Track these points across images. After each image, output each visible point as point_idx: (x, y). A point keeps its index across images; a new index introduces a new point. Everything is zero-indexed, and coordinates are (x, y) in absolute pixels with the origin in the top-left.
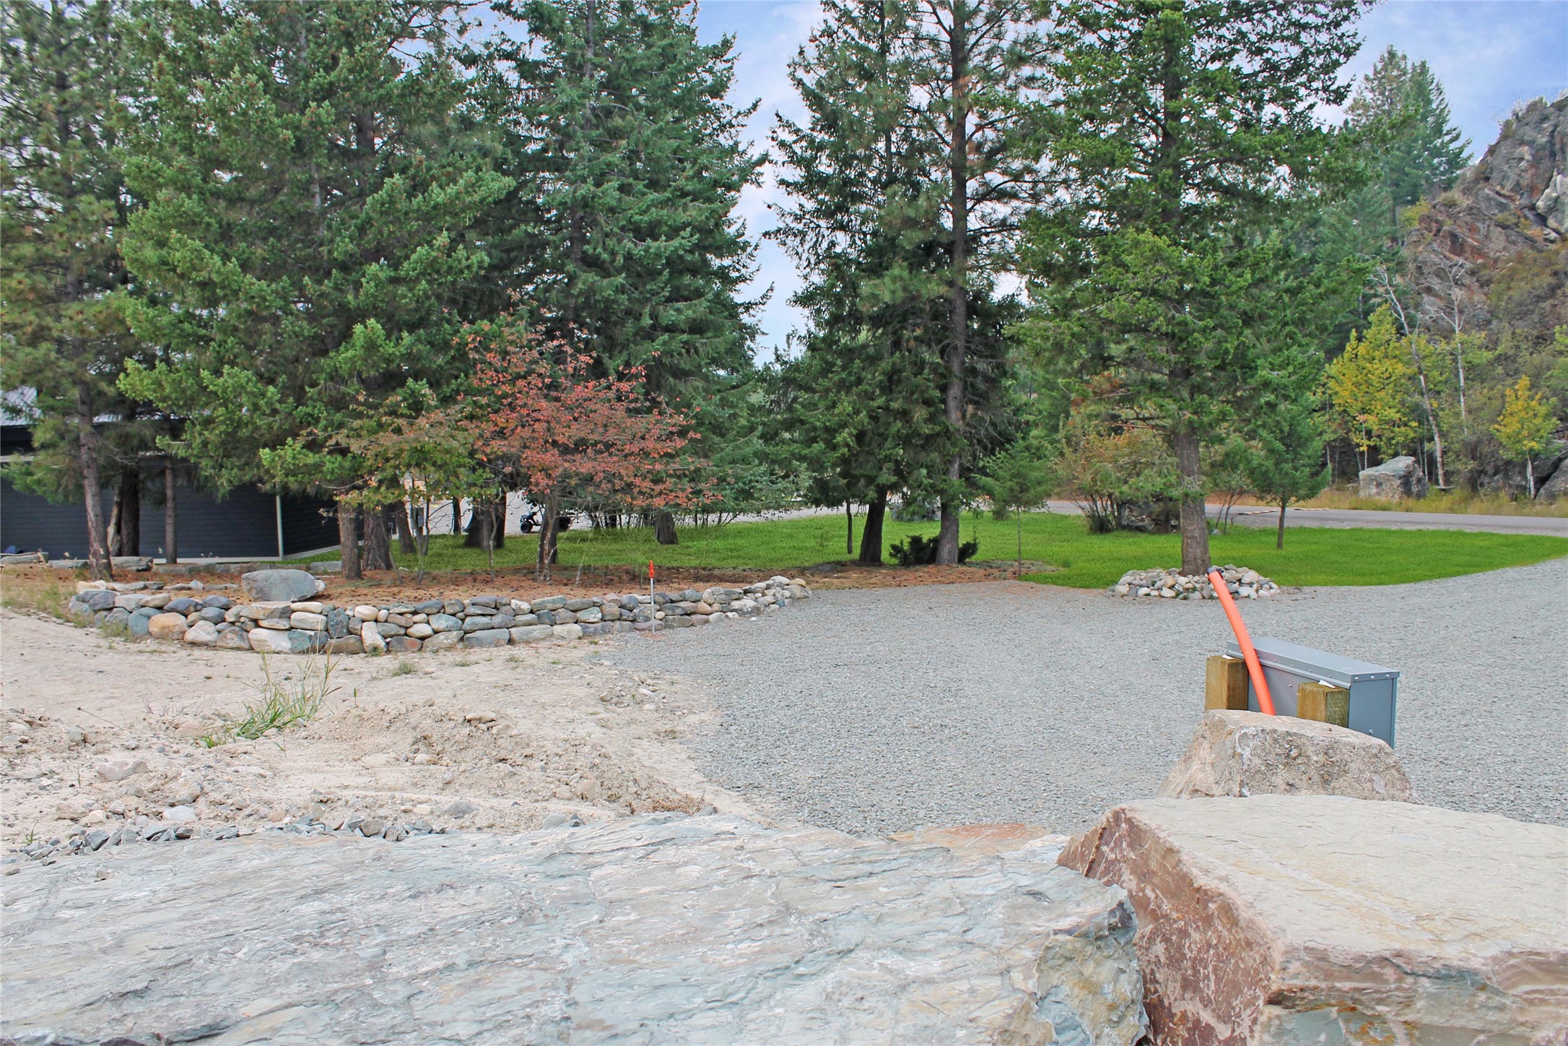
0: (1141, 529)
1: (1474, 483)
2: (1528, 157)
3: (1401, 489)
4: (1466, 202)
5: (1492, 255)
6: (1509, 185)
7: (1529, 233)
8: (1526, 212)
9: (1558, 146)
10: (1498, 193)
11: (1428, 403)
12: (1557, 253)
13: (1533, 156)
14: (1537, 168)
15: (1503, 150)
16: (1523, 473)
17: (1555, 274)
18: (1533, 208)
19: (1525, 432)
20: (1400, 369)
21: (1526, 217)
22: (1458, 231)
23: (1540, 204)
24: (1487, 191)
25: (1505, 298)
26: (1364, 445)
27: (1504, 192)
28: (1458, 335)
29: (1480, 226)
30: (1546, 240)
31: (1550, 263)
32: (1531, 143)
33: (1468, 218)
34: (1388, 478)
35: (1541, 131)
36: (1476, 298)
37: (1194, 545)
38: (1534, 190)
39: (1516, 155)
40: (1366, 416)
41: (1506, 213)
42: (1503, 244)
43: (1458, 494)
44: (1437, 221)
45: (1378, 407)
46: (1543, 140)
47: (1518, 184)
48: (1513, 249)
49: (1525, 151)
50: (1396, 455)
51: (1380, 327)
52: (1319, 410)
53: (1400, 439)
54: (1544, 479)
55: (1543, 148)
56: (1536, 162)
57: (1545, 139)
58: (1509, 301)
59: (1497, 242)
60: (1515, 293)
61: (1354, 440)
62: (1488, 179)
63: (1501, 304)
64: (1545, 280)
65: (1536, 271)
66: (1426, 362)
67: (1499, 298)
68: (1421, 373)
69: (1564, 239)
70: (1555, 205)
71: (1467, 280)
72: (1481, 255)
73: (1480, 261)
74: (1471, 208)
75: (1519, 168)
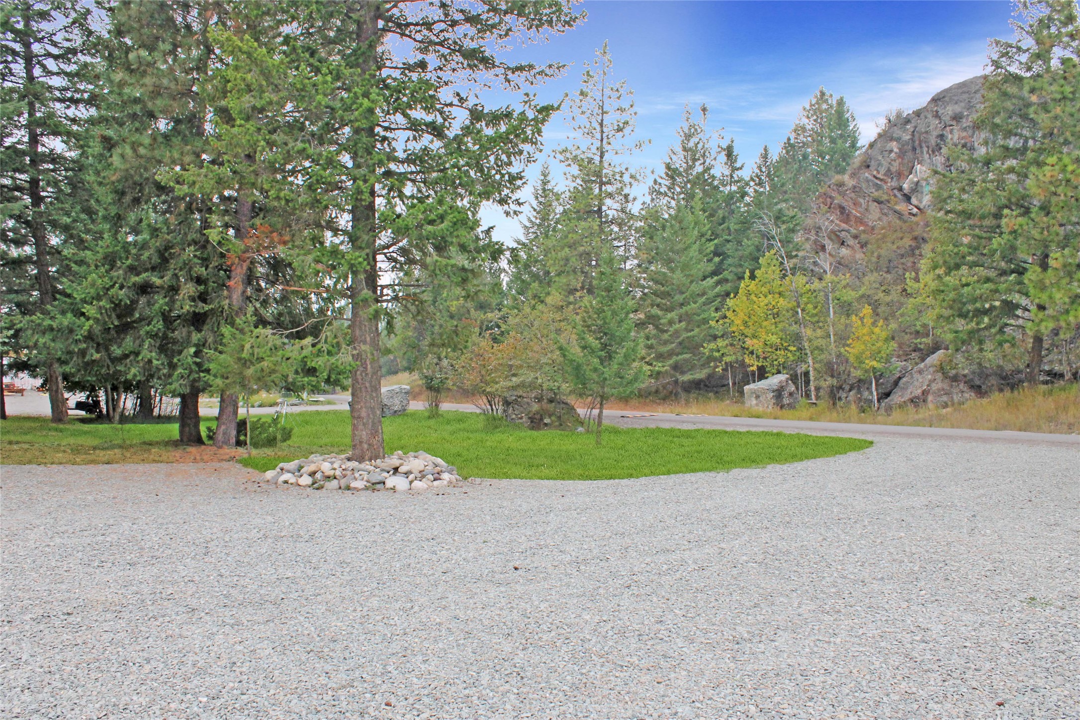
1: (834, 395)
2: (896, 150)
3: (773, 401)
4: (851, 183)
5: (870, 224)
6: (883, 170)
7: (897, 208)
8: (896, 191)
9: (917, 143)
10: (874, 176)
11: (803, 331)
12: (917, 224)
13: (900, 149)
14: (902, 159)
15: (879, 146)
16: (869, 389)
17: (915, 238)
18: (900, 189)
19: (868, 353)
20: (782, 302)
21: (895, 196)
22: (845, 204)
23: (905, 186)
24: (867, 175)
25: (876, 254)
26: (753, 365)
27: (879, 176)
28: (829, 277)
29: (862, 201)
30: (910, 214)
31: (911, 231)
32: (898, 140)
33: (853, 195)
34: (765, 391)
35: (905, 131)
36: (858, 256)
38: (900, 175)
39: (888, 148)
40: (755, 342)
41: (880, 192)
42: (878, 215)
43: (823, 404)
44: (831, 197)
45: (763, 334)
46: (907, 137)
47: (889, 170)
48: (885, 218)
49: (894, 146)
50: (779, 372)
51: (768, 267)
52: (722, 336)
53: (782, 360)
54: (887, 395)
55: (907, 143)
56: (902, 154)
57: (908, 137)
58: (879, 257)
59: (874, 213)
60: (883, 252)
61: (747, 360)
62: (868, 166)
63: (874, 259)
64: (907, 242)
65: (899, 235)
66: (803, 298)
67: (872, 256)
68: (798, 307)
69: (923, 214)
70: (916, 188)
71: (851, 242)
72: (862, 223)
73: (861, 228)
74: (855, 187)
75: (890, 158)
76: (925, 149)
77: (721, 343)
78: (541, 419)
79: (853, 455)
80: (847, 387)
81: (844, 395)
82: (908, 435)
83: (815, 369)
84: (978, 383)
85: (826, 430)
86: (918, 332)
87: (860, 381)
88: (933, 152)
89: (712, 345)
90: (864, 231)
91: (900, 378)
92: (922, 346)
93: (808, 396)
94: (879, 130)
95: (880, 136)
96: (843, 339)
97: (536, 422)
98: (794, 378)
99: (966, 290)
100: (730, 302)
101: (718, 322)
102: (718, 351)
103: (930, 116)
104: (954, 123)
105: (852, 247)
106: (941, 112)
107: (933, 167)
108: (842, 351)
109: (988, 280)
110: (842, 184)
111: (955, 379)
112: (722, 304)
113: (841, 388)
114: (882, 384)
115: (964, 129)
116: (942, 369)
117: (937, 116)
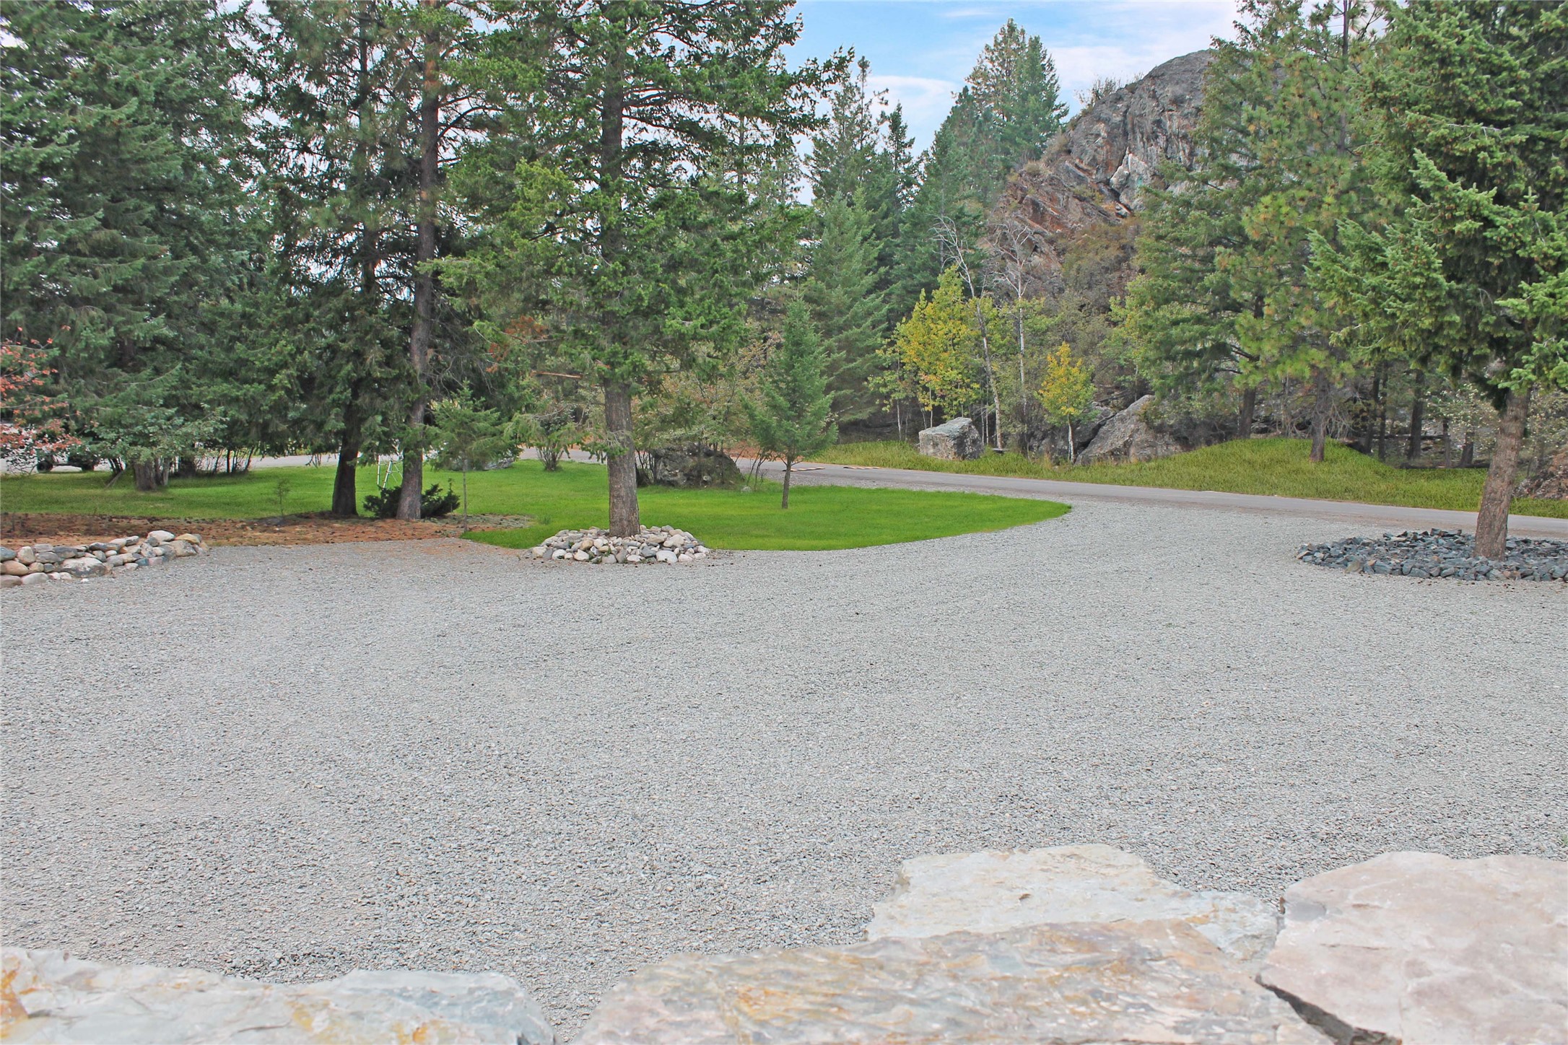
0: (672, 484)
1: (1024, 444)
2: (1104, 134)
3: (954, 450)
4: (1047, 172)
5: (1069, 225)
6: (1087, 159)
7: (1104, 206)
8: (1102, 186)
9: (1129, 126)
10: (1077, 166)
11: (994, 366)
12: (1126, 228)
13: (1108, 133)
14: (1111, 146)
15: (1083, 126)
16: (1065, 438)
17: (1123, 247)
18: (1107, 183)
19: (1064, 398)
20: (965, 330)
21: (1101, 192)
22: (1040, 200)
23: (1113, 179)
24: (1067, 163)
25: (1075, 266)
26: (928, 403)
27: (1082, 165)
28: (1020, 301)
29: (1060, 196)
30: (1118, 215)
31: (1119, 238)
33: (1049, 189)
34: (944, 438)
35: (1116, 110)
36: (1053, 267)
37: (620, 505)
38: (1108, 166)
39: (1094, 131)
40: (931, 377)
41: (1083, 186)
42: (1079, 215)
43: (1011, 455)
44: (1022, 189)
45: (940, 369)
46: (1117, 118)
47: (1094, 159)
48: (1088, 220)
50: (959, 415)
51: (949, 286)
52: (889, 368)
53: (962, 400)
54: (1085, 445)
55: (1118, 127)
56: (1111, 139)
57: (1119, 119)
58: (1078, 270)
59: (1075, 213)
60: (1084, 264)
61: (921, 400)
62: (1069, 152)
63: (1073, 273)
64: (1113, 253)
65: (1105, 242)
66: (990, 326)
67: (1071, 267)
68: (984, 335)
69: (1133, 215)
70: (1127, 182)
71: (1046, 248)
72: (1060, 225)
73: (1059, 230)
74: (1052, 179)
75: (1096, 144)
76: (1139, 136)
77: (888, 376)
78: (700, 476)
79: (1052, 523)
80: (1039, 435)
81: (1036, 444)
82: (1106, 498)
83: (1002, 412)
84: (1185, 434)
85: (1020, 491)
86: (1121, 367)
87: (1054, 427)
88: (1148, 140)
89: (878, 380)
90: (1062, 235)
91: (1100, 426)
92: (1126, 385)
93: (993, 443)
94: (1084, 106)
95: (1085, 113)
96: (1035, 375)
97: (694, 480)
98: (977, 422)
99: (1174, 331)
100: (901, 328)
101: (885, 351)
102: (885, 385)
103: (1145, 96)
104: (1174, 108)
105: (1047, 255)
106: (1159, 92)
107: (1147, 159)
108: (1035, 394)
109: (1199, 320)
110: (1035, 174)
111: (1160, 430)
112: (890, 329)
113: (1032, 435)
114: (1080, 432)
115: (1186, 116)
116: (1146, 418)
117: (1154, 96)
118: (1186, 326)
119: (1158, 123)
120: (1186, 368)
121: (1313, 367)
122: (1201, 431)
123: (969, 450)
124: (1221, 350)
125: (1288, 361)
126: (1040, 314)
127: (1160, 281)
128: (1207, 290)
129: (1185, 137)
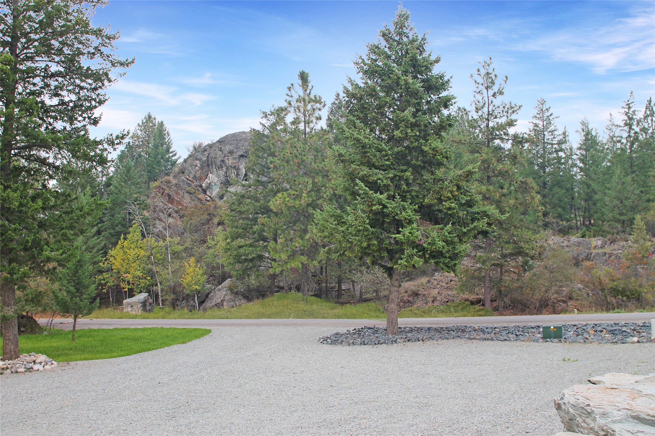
1: (174, 303)
2: (199, 165)
3: (141, 308)
4: (174, 181)
5: (185, 205)
6: (192, 176)
7: (199, 196)
8: (198, 187)
9: (210, 162)
10: (187, 179)
11: (155, 269)
12: (210, 206)
13: (201, 165)
14: (202, 170)
15: (189, 161)
17: (209, 214)
18: (201, 186)
19: (193, 282)
20: (143, 253)
21: (198, 190)
22: (171, 194)
23: (203, 185)
24: (183, 177)
25: (189, 223)
26: (126, 287)
27: (190, 179)
28: (168, 239)
29: (180, 192)
30: (206, 200)
31: (208, 210)
33: (175, 188)
36: (178, 223)
37: (10, 344)
38: (201, 179)
39: (194, 164)
40: (128, 275)
41: (190, 187)
42: (189, 200)
43: (168, 309)
44: (163, 189)
45: (132, 271)
47: (195, 176)
48: (193, 203)
50: (141, 292)
51: (134, 233)
52: (106, 271)
53: (142, 285)
54: (203, 302)
55: (205, 162)
56: (202, 168)
57: (205, 159)
59: (187, 200)
60: (193, 222)
61: (122, 286)
62: (183, 173)
63: (189, 226)
64: (206, 217)
65: (201, 212)
66: (154, 250)
67: (187, 224)
68: (152, 255)
69: (213, 200)
70: (209, 186)
71: (175, 215)
72: (181, 205)
73: (180, 207)
74: (176, 184)
75: (195, 170)
76: (214, 166)
77: (105, 275)
80: (181, 299)
81: (179, 303)
84: (248, 295)
87: (188, 295)
88: (218, 168)
89: (101, 277)
90: (182, 209)
91: (209, 293)
93: (158, 304)
94: (189, 153)
95: (190, 156)
98: (150, 295)
99: (242, 251)
100: (112, 252)
101: (104, 263)
102: (104, 280)
103: (217, 150)
104: (229, 155)
105: (175, 218)
106: (223, 148)
107: (218, 176)
108: (180, 280)
109: (251, 245)
110: (169, 182)
111: (237, 293)
112: (106, 253)
113: (177, 299)
114: (200, 297)
115: (235, 159)
116: (230, 289)
117: (221, 150)
118: (246, 248)
119: (223, 161)
120: (247, 266)
121: (302, 264)
122: (254, 293)
123: (148, 308)
124: (261, 258)
125: (292, 262)
126: (177, 244)
127: (234, 229)
128: (255, 233)
129: (234, 167)
